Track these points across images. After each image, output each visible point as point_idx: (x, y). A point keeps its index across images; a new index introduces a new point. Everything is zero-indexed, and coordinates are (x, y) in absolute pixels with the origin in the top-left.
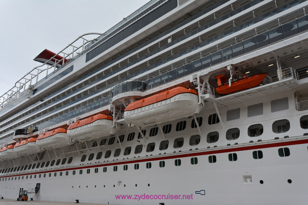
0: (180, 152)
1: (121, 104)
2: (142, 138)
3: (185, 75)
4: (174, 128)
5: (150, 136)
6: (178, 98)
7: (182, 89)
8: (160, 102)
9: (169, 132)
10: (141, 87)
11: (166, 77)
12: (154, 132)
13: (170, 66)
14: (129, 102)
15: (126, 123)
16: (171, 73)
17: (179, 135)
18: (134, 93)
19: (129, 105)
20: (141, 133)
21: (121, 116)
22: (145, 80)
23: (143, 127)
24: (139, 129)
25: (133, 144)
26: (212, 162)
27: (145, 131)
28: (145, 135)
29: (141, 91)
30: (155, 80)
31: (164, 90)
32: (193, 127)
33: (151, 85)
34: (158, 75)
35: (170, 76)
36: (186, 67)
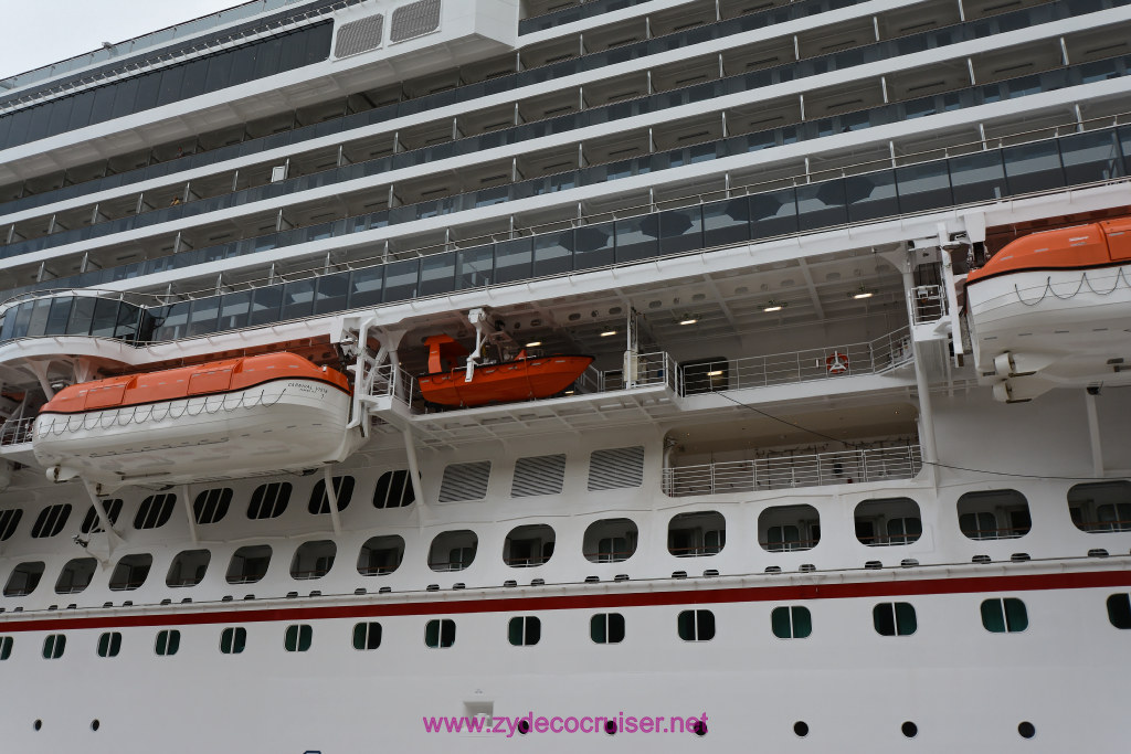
0: (247, 602)
1: (28, 380)
2: (98, 531)
3: (315, 311)
4: (239, 505)
5: (138, 525)
6: (273, 392)
7: (298, 362)
8: (203, 400)
9: (216, 520)
10: (133, 328)
11: (242, 308)
12: (155, 511)
13: (264, 268)
14: (68, 379)
15: (41, 462)
16: (262, 296)
17: (256, 533)
18: (97, 345)
19: (67, 389)
20: (100, 512)
21: (22, 429)
22: (155, 301)
23: (113, 488)
24: (92, 492)
25: (56, 555)
26: (363, 648)
27: (119, 503)
28: (114, 522)
29: (131, 343)
30: (197, 310)
31: (225, 356)
32: (313, 508)
33: (173, 327)
34: (213, 292)
35: (257, 307)
36: (326, 285)
